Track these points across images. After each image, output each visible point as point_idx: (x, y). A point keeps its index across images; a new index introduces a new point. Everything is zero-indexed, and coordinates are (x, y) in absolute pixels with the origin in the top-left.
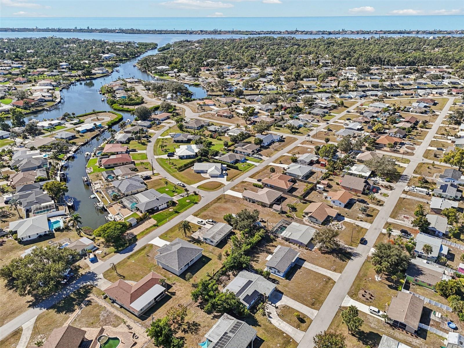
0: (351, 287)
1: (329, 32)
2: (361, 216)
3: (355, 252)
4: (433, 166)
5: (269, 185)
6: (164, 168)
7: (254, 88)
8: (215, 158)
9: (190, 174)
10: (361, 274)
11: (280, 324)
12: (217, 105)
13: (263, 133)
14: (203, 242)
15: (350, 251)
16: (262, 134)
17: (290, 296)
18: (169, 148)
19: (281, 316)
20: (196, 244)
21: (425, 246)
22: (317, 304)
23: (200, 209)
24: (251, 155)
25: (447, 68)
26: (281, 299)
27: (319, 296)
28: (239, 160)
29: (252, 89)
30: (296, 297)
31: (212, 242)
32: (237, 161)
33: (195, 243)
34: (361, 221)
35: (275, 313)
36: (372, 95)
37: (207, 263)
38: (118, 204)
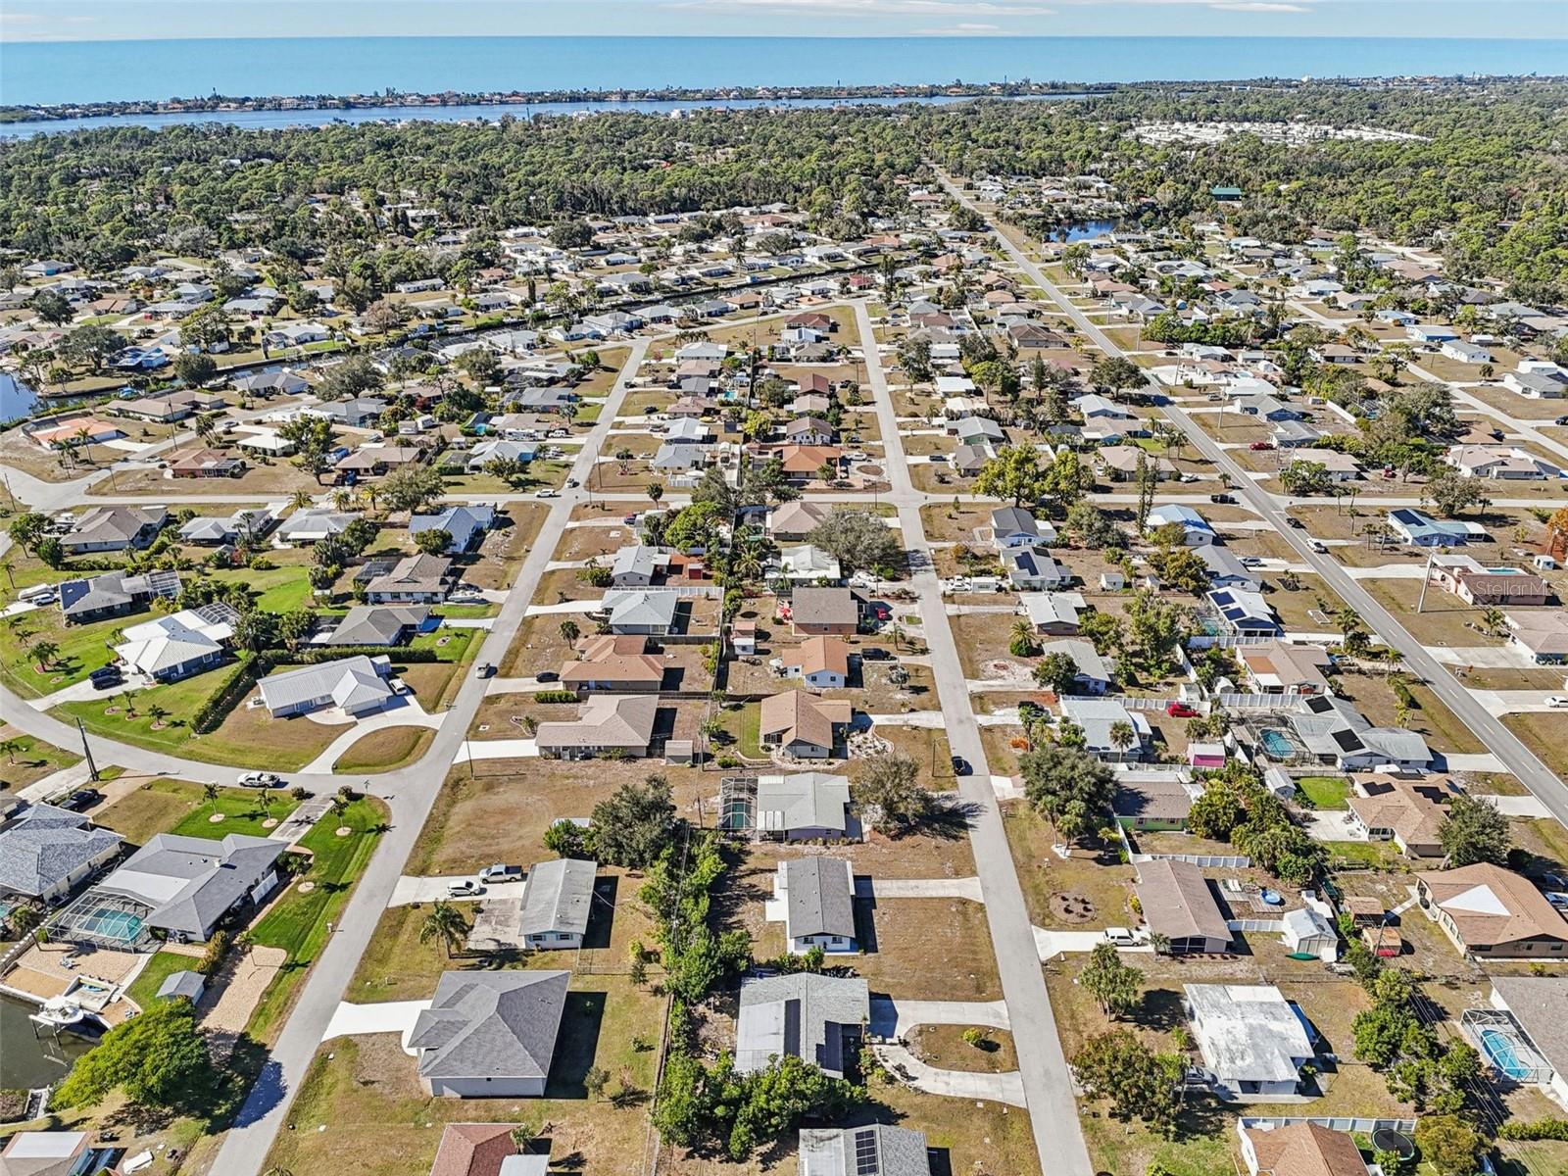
0: (1026, 901)
1: (341, 99)
2: (900, 696)
3: (963, 802)
4: (957, 508)
5: (593, 685)
6: (118, 738)
7: (234, 339)
8: (315, 640)
9: (260, 729)
10: (1019, 855)
11: (947, 1084)
12: (138, 434)
13: (421, 508)
14: (528, 952)
15: (949, 805)
16: (414, 513)
17: (909, 995)
18: (70, 654)
19: (933, 1059)
20: (506, 966)
21: (1116, 727)
22: (989, 984)
23: (416, 846)
24: (441, 597)
25: (782, 211)
26: (896, 1016)
27: (974, 960)
28: (413, 627)
29: (225, 345)
30: (929, 991)
31: (565, 937)
32: (407, 633)
33: (499, 967)
34: (912, 710)
35: (913, 1060)
36: (653, 320)
37: (601, 1012)
38: (43, 946)
